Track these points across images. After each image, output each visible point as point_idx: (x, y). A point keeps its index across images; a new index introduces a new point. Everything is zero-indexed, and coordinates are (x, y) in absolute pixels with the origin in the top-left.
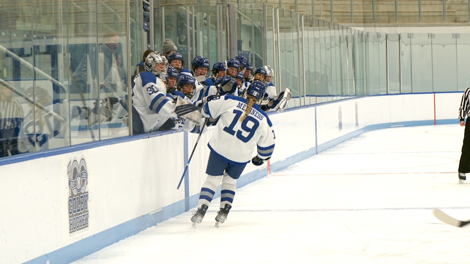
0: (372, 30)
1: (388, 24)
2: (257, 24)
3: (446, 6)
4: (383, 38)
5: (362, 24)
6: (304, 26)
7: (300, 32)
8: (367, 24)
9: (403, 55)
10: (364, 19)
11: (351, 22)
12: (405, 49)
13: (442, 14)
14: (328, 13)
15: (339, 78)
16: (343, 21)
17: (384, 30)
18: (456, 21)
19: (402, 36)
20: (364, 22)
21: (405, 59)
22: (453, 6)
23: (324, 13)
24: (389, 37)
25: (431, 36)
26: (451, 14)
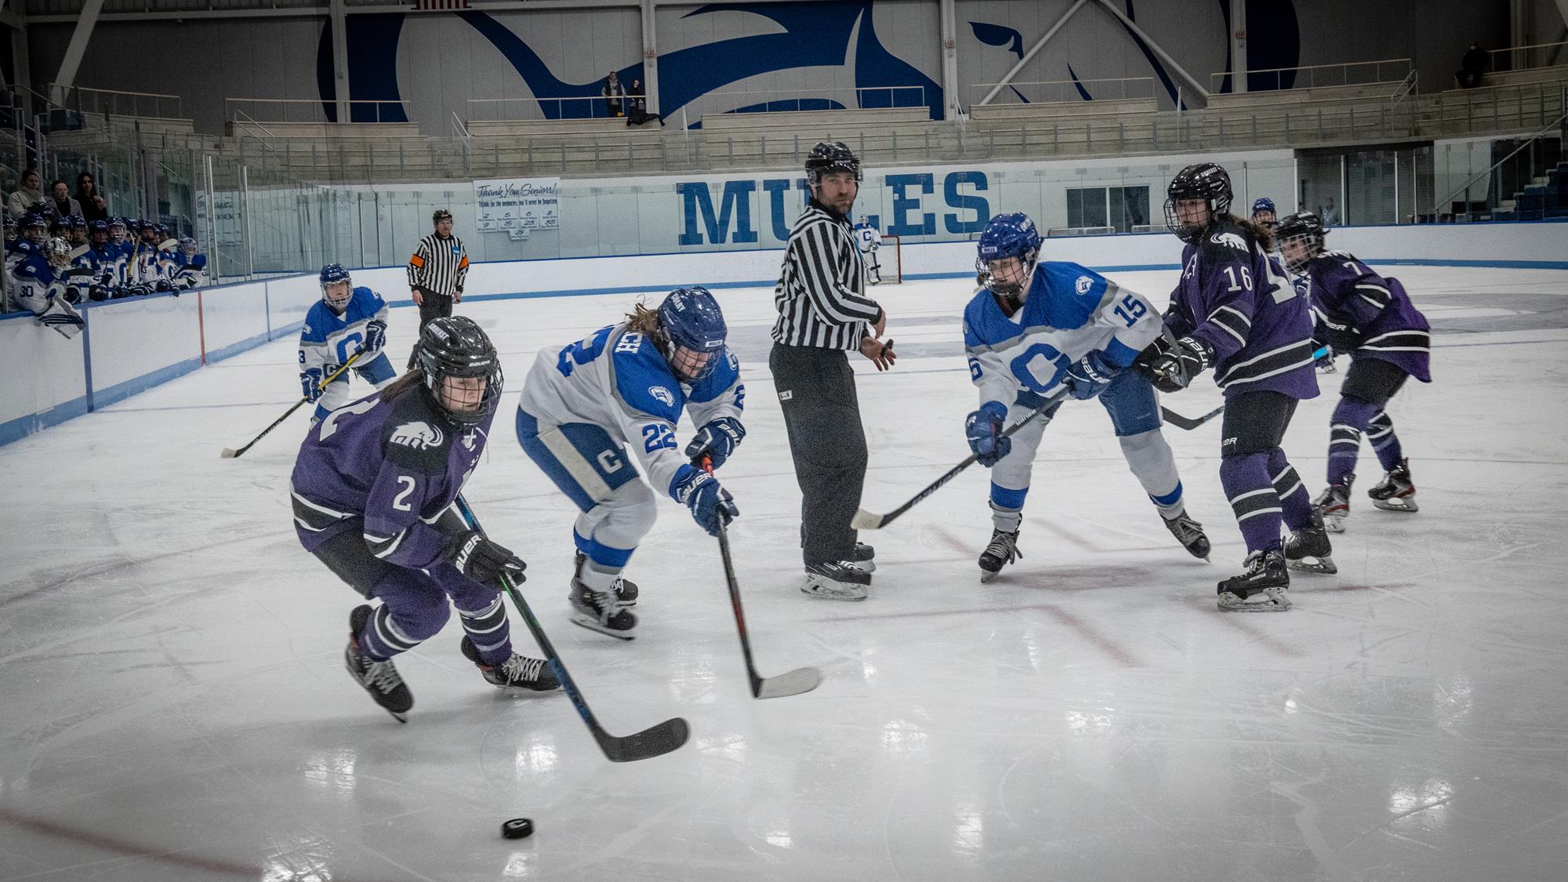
0: (340, 189)
1: (362, 181)
2: (185, 181)
3: (436, 158)
4: (355, 198)
5: (328, 182)
6: (248, 184)
7: (242, 193)
8: (334, 181)
9: (382, 219)
10: (331, 175)
11: (315, 178)
12: (385, 211)
13: (430, 167)
14: (285, 168)
15: (298, 250)
16: (304, 177)
17: (357, 188)
18: (448, 176)
19: (379, 195)
20: (331, 179)
21: (385, 227)
22: (444, 158)
23: (279, 168)
24: (363, 196)
25: (417, 194)
26: (442, 167)
